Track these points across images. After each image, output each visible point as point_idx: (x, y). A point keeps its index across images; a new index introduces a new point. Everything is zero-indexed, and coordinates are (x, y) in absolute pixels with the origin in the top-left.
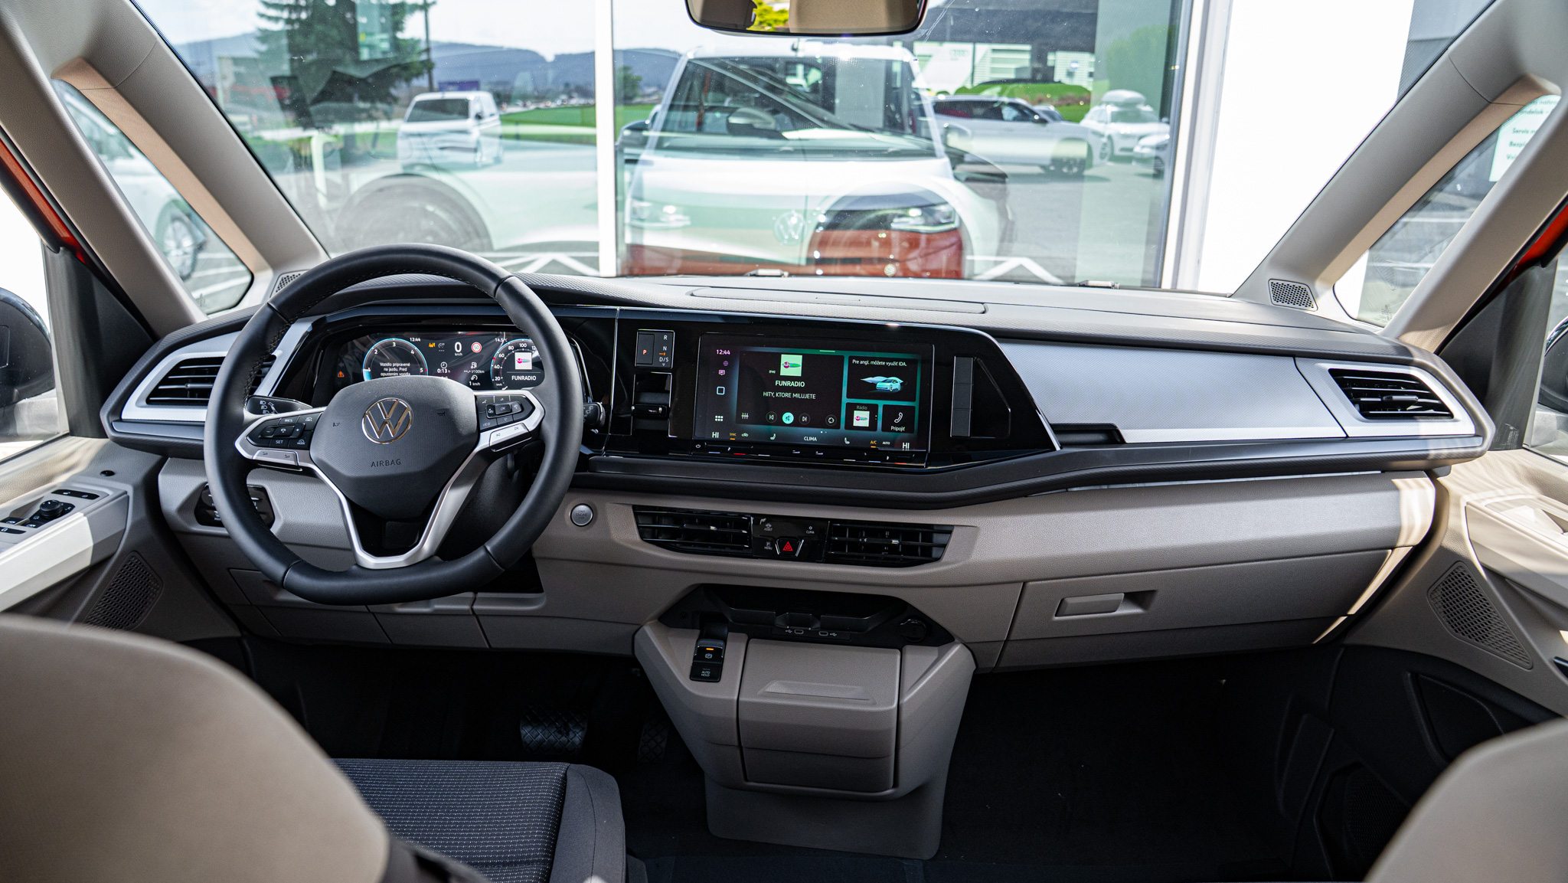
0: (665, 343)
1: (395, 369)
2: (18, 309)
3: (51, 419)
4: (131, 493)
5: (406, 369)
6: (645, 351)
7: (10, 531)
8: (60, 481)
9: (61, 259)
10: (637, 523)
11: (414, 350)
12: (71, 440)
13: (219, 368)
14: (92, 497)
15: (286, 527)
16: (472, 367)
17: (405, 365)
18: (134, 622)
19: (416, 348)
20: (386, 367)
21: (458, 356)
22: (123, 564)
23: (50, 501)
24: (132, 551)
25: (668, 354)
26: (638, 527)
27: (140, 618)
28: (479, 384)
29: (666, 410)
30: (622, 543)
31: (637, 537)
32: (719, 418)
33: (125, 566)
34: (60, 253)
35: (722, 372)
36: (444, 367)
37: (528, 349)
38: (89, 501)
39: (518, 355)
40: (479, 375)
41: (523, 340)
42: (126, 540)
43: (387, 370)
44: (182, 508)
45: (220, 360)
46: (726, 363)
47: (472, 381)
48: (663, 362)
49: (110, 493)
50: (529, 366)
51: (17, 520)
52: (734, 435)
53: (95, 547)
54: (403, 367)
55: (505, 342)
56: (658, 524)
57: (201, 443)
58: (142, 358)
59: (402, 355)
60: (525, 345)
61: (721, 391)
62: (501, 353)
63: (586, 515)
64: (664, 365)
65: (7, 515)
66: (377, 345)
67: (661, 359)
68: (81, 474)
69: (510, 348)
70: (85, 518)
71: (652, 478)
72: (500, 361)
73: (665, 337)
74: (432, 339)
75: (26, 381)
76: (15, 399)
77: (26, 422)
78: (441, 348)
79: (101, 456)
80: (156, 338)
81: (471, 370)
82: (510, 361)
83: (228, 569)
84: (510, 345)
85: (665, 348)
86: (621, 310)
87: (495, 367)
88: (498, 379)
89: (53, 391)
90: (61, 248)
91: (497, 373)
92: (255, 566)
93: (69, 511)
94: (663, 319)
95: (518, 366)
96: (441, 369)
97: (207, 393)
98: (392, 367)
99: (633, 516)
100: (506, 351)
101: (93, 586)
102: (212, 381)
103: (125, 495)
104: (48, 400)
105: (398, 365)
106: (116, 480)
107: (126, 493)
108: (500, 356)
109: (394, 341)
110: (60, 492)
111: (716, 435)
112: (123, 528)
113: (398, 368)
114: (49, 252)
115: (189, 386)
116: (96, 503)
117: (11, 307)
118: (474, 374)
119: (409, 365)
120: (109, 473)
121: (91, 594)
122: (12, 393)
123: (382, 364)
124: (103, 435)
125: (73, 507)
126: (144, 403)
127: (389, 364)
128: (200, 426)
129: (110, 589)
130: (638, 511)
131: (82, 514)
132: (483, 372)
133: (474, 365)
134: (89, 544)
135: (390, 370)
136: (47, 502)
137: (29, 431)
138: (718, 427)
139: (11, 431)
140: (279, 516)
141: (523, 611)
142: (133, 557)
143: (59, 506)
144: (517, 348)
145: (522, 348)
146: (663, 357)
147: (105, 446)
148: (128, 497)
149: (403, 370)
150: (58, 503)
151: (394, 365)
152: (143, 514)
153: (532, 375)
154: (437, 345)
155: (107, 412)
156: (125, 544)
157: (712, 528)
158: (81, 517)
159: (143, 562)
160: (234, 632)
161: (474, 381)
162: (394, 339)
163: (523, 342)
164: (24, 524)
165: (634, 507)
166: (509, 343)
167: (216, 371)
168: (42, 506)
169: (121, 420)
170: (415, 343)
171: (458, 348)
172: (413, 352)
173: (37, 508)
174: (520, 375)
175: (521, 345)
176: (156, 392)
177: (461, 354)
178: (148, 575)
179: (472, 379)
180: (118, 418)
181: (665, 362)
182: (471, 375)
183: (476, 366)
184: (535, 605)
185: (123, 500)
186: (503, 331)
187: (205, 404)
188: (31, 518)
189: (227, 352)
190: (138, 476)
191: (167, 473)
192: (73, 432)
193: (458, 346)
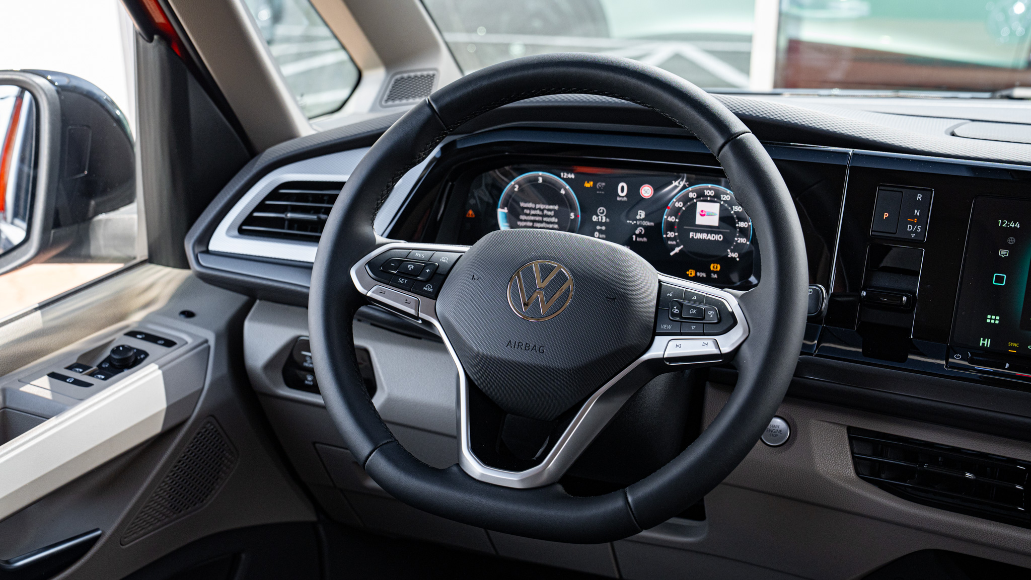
0: (918, 205)
1: (538, 212)
2: (103, 106)
3: (128, 240)
4: (212, 343)
5: (552, 213)
6: (886, 215)
7: (77, 382)
8: (134, 320)
9: (154, 49)
10: (852, 453)
11: (565, 189)
12: (149, 270)
13: (337, 195)
14: (169, 343)
15: (389, 401)
16: (638, 217)
17: (551, 207)
18: (202, 501)
19: (568, 187)
20: (527, 208)
21: (621, 201)
22: (197, 431)
23: (123, 346)
24: (209, 415)
25: (921, 220)
26: (854, 458)
27: (209, 497)
28: (645, 239)
29: (912, 300)
30: (828, 477)
31: (852, 473)
32: (993, 319)
33: (198, 434)
34: (153, 44)
35: (1003, 253)
36: (601, 216)
37: (716, 198)
38: (164, 349)
39: (701, 206)
40: (646, 228)
41: (710, 186)
42: (204, 402)
43: (527, 212)
44: (270, 365)
45: (339, 185)
46: (1011, 241)
47: (637, 236)
48: (912, 232)
49: (189, 340)
50: (714, 221)
51: (85, 368)
52: (1016, 345)
53: (169, 409)
54: (549, 210)
55: (684, 187)
56: (881, 456)
57: (305, 290)
58: (237, 176)
59: (549, 193)
60: (712, 193)
61: (999, 279)
62: (678, 201)
63: (780, 432)
64: (913, 235)
65: (73, 360)
66: (519, 178)
67: (910, 228)
68: (159, 313)
69: (691, 195)
70: (160, 372)
71: (884, 395)
72: (676, 212)
73: (919, 197)
74: (590, 176)
75: (104, 192)
76: (90, 213)
77: (102, 242)
78: (600, 189)
79: (182, 292)
80: (253, 153)
81: (637, 220)
82: (691, 210)
83: (314, 443)
84: (692, 191)
85: (917, 213)
86: (854, 154)
87: (670, 219)
88: (671, 234)
89: (132, 207)
90: (156, 37)
91: (671, 227)
92: (342, 443)
93: (142, 360)
94: (918, 170)
95: (699, 220)
96: (598, 216)
97: (320, 226)
98: (535, 209)
99: (847, 441)
100: (686, 199)
101: (162, 456)
102: (327, 211)
103: (205, 345)
104: (126, 217)
105: (542, 207)
106: (196, 324)
107: (206, 341)
108: (678, 205)
109: (541, 176)
110: (132, 334)
111: (986, 343)
112: (200, 387)
113: (542, 210)
114: (141, 40)
115: (289, 215)
116: (173, 352)
117: (95, 104)
118: (640, 225)
119: (556, 207)
120: (188, 314)
121: (158, 467)
122: (88, 205)
123: (522, 204)
124: (185, 265)
125: (147, 355)
126: (236, 233)
127: (531, 205)
128: (306, 268)
129: (180, 462)
130: (855, 435)
131: (157, 367)
132: (652, 224)
133: (641, 214)
134: (161, 404)
135: (533, 212)
136: (118, 347)
137: (104, 252)
138: (990, 332)
139: (83, 252)
140: (383, 388)
141: (672, 542)
142: (208, 422)
143: (131, 353)
144: (701, 196)
145: (707, 196)
146: (914, 224)
147: (188, 280)
148: (209, 347)
149: (549, 213)
150: (130, 349)
151: (538, 206)
152: (224, 369)
153: (718, 233)
154: (595, 185)
155: (192, 241)
156: (202, 408)
157: (968, 475)
158: (154, 371)
159: (220, 430)
160: (311, 517)
161: (640, 235)
162: (540, 173)
163: (710, 189)
164: (92, 374)
165: (849, 429)
166: (690, 189)
167: (333, 199)
168: (113, 351)
169: (207, 252)
170: (567, 180)
171: (622, 189)
172: (563, 192)
173: (107, 353)
174: (701, 232)
175: (706, 192)
176: (250, 220)
177: (625, 199)
178: (223, 445)
179: (637, 232)
180: (204, 249)
181: (915, 232)
182: (636, 226)
183: (643, 216)
184: (686, 535)
185: (203, 349)
186: (684, 173)
187: (316, 240)
188: (99, 366)
189: (349, 176)
190: (222, 322)
191: (254, 319)
192: (152, 259)
193: (623, 188)
